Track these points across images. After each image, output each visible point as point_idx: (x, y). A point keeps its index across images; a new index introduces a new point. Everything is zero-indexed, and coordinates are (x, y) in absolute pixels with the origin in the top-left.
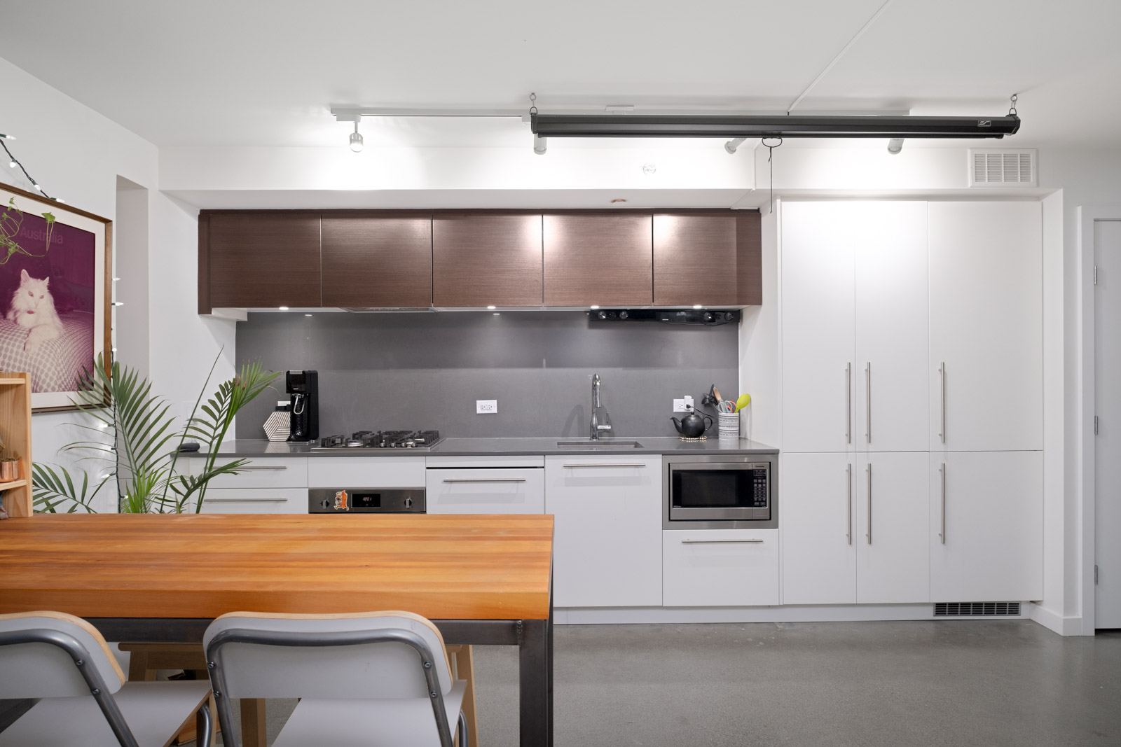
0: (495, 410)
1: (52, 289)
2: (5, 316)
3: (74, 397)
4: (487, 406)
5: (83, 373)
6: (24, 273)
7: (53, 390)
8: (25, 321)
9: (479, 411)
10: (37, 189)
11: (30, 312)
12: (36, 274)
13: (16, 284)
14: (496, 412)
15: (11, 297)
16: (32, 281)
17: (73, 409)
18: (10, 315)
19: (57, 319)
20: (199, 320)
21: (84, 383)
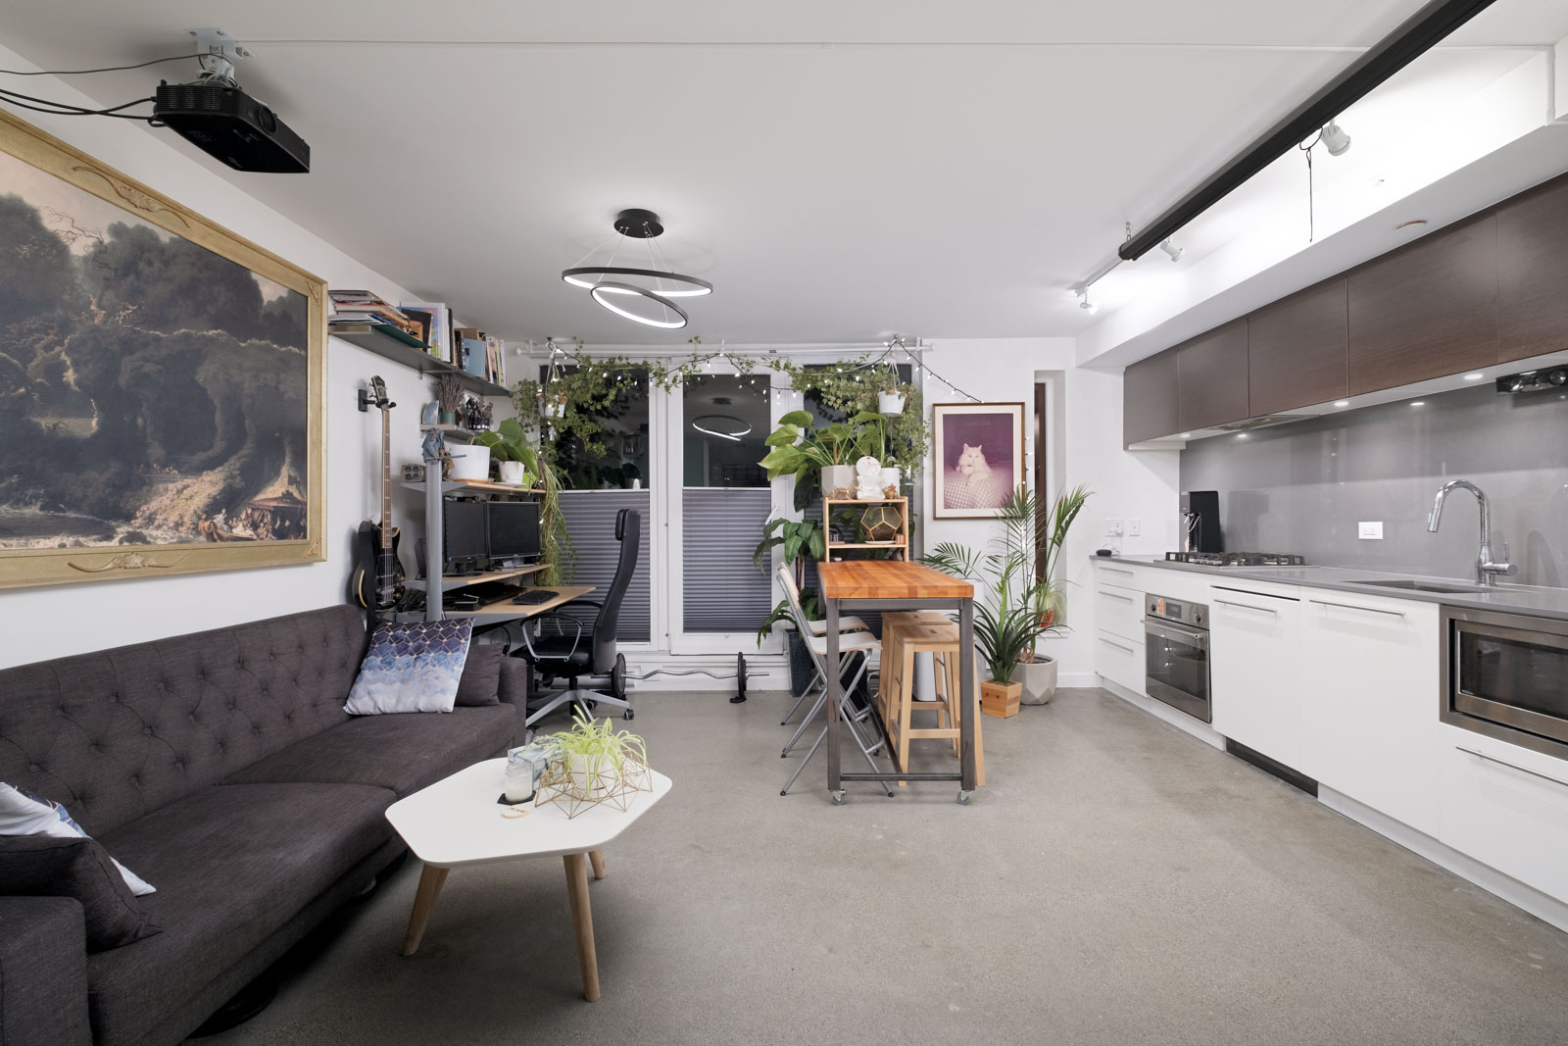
0: (1379, 536)
1: (983, 452)
2: (955, 469)
3: (999, 512)
4: (1371, 530)
5: (1006, 498)
6: (966, 445)
7: (985, 507)
8: (967, 470)
9: (1362, 536)
10: (968, 400)
11: (970, 466)
12: (973, 445)
13: (961, 452)
14: (1381, 538)
15: (958, 459)
16: (971, 449)
17: (996, 518)
18: (958, 469)
19: (987, 468)
20: (1124, 453)
21: (1007, 503)
